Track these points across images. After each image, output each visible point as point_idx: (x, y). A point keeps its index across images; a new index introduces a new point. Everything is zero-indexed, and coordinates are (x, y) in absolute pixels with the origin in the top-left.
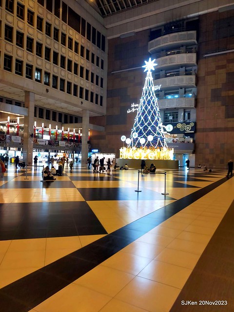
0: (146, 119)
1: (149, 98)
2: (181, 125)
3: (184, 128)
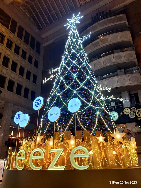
2: (129, 110)
3: (135, 113)
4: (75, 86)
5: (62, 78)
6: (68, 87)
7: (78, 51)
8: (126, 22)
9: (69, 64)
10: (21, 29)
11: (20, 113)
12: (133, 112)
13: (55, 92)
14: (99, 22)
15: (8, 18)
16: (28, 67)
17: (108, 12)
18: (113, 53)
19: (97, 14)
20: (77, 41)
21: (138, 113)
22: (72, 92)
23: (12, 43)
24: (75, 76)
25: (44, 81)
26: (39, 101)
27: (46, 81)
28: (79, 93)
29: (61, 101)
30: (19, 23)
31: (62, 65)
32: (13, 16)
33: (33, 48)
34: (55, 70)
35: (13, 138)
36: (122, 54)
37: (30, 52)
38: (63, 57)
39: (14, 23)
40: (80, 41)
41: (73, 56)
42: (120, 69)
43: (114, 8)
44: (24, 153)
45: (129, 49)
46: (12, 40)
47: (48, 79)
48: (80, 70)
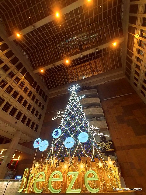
0: (73, 119)
1: (75, 103)
2: (100, 144)
3: (104, 146)
4: (78, 124)
5: (68, 118)
6: (73, 124)
7: (77, 103)
8: (97, 93)
9: (73, 110)
10: (38, 87)
11: (40, 139)
12: (103, 145)
13: (63, 126)
14: (83, 91)
15: (33, 80)
16: (38, 108)
17: (88, 87)
18: (90, 108)
19: (82, 87)
20: (76, 98)
21: (106, 146)
22: (76, 128)
23: (31, 93)
24: (77, 118)
25: (53, 118)
26: (58, 132)
27: (55, 119)
28: (81, 129)
29: (69, 133)
30: (38, 84)
31: (68, 110)
32: (36, 80)
33: (43, 98)
34: (61, 113)
35: (13, 160)
36: (95, 109)
37: (41, 100)
38: (68, 105)
39: (36, 83)
40: (78, 99)
41: (75, 106)
42: (94, 117)
43: (91, 86)
44: (44, 176)
45: (99, 107)
46: (32, 92)
47: (56, 118)
48: (80, 114)
